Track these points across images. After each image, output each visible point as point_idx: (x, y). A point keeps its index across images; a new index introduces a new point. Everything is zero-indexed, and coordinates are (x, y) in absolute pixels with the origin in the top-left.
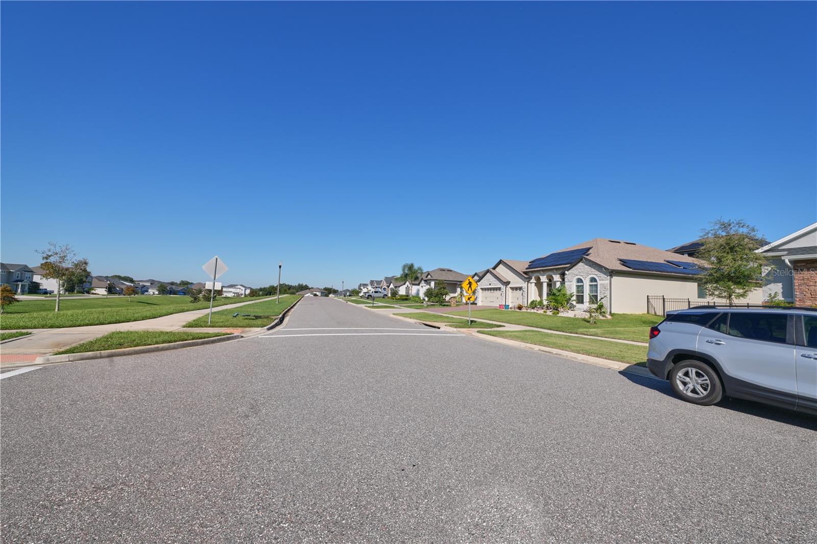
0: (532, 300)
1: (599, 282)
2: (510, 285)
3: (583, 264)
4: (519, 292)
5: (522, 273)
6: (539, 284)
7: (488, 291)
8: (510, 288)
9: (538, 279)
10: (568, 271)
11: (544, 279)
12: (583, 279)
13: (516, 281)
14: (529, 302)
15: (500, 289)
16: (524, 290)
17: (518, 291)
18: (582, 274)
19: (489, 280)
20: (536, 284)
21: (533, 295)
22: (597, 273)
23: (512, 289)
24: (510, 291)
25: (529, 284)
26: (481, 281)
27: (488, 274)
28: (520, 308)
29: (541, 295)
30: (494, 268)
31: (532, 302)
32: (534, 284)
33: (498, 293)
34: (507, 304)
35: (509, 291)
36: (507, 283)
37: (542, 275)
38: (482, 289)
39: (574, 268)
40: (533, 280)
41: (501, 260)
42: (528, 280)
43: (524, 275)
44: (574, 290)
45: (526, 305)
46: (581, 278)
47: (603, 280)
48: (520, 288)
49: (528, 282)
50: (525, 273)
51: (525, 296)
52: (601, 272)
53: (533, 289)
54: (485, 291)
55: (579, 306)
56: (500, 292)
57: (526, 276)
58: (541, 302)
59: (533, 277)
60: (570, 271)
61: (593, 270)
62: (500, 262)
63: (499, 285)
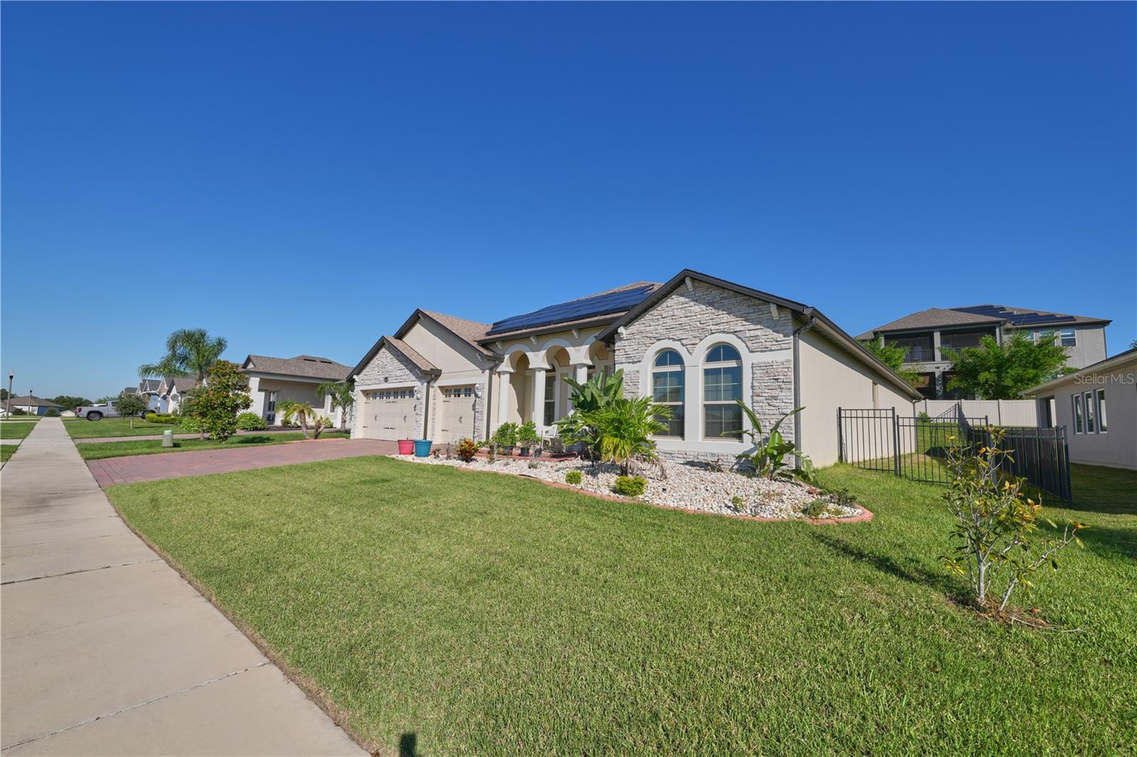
0: (502, 423)
1: (748, 359)
2: (442, 382)
3: (682, 299)
4: (465, 402)
5: (475, 344)
6: (522, 377)
7: (381, 397)
8: (441, 388)
9: (522, 362)
10: (626, 325)
11: (538, 359)
12: (683, 351)
13: (458, 368)
14: (494, 429)
15: (410, 392)
16: (480, 394)
17: (462, 396)
18: (679, 334)
19: (386, 370)
20: (513, 378)
21: (505, 411)
22: (740, 325)
23: (446, 390)
24: (441, 396)
25: (495, 377)
26: (365, 372)
27: (383, 350)
28: (467, 454)
29: (524, 407)
30: (400, 336)
31: (503, 431)
32: (508, 376)
33: (405, 403)
34: (428, 439)
35: (438, 397)
36: (431, 375)
37: (576, 344)
38: (367, 393)
39: (648, 317)
40: (506, 366)
41: (418, 311)
42: (492, 363)
43: (481, 349)
44: (646, 389)
45: (484, 440)
46: (676, 346)
47: (765, 350)
48: (469, 390)
49: (491, 369)
50: (484, 344)
51: (481, 412)
52: (759, 323)
53: (504, 390)
54: (375, 397)
55: (665, 444)
56: (413, 401)
57: (485, 352)
58: (528, 430)
59: (507, 357)
60: (635, 327)
61: (725, 317)
62: (417, 317)
63: (410, 381)
